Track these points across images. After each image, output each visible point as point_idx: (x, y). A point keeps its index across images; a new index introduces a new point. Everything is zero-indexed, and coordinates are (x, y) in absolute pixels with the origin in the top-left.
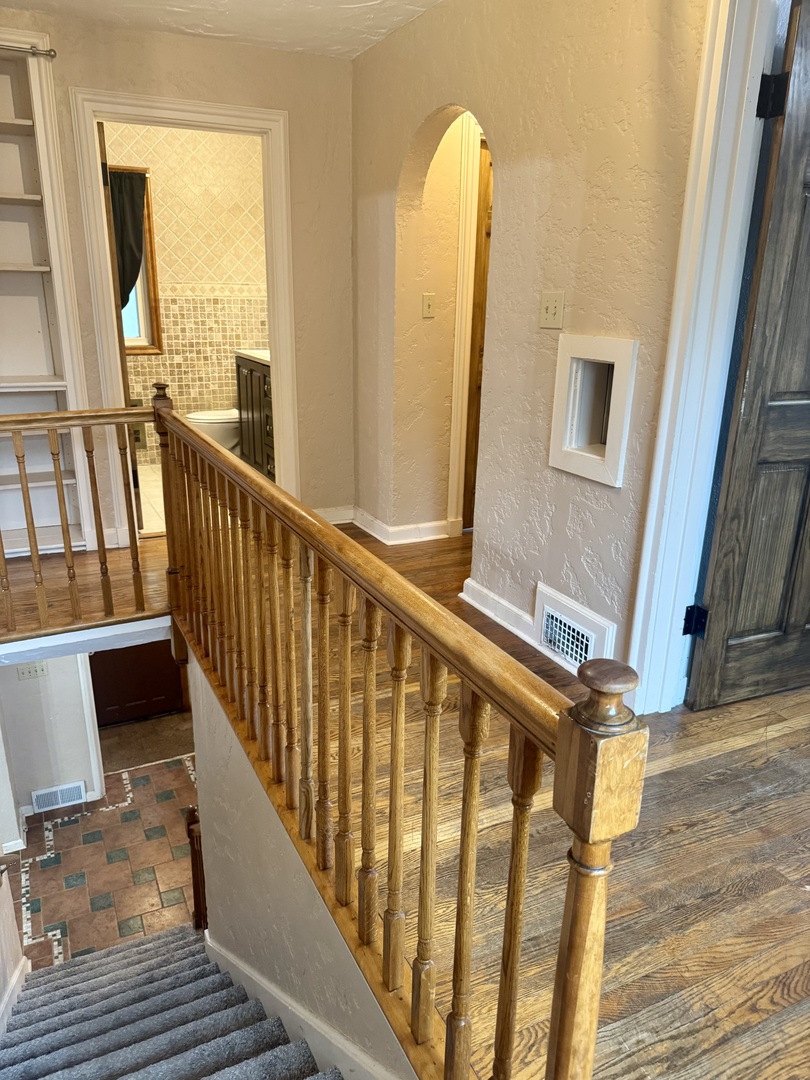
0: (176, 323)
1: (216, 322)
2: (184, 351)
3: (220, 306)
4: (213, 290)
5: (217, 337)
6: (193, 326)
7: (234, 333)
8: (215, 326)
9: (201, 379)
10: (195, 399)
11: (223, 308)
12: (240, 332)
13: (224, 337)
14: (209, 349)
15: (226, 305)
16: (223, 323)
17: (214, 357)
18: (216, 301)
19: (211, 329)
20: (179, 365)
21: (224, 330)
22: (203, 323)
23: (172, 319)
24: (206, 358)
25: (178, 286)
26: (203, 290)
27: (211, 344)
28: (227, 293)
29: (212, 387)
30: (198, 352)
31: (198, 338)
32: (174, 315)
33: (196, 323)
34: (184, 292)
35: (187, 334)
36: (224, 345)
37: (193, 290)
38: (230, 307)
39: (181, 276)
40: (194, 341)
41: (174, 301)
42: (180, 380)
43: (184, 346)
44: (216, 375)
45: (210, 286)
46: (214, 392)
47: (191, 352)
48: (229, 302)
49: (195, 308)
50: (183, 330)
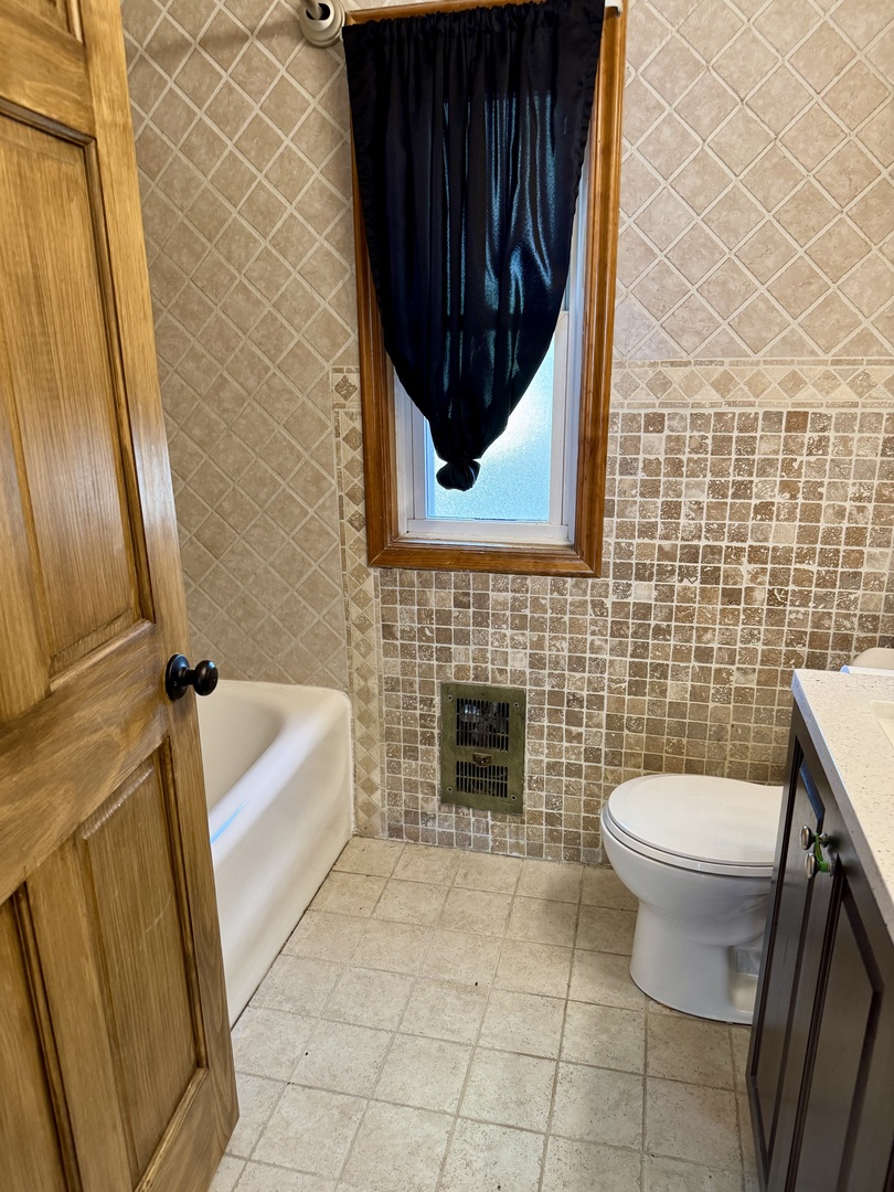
0: (651, 489)
1: (785, 486)
2: (662, 571)
3: (809, 436)
4: (794, 382)
5: (783, 534)
6: (705, 499)
7: (845, 525)
8: (780, 499)
9: (704, 654)
10: (677, 709)
11: (821, 444)
12: (867, 521)
13: (807, 535)
14: (746, 568)
15: (831, 434)
16: (813, 490)
17: (761, 595)
18: (797, 421)
19: (764, 509)
20: (643, 610)
21: (812, 513)
22: (742, 490)
23: (641, 475)
24: (732, 596)
25: (676, 375)
26: (756, 386)
27: (756, 555)
28: (844, 393)
29: (736, 680)
30: (711, 576)
31: (717, 533)
32: (647, 463)
33: (717, 490)
34: (689, 389)
35: (683, 521)
36: (802, 558)
37: (723, 385)
38: (845, 441)
39: (689, 340)
40: (703, 543)
41: (655, 422)
42: (639, 651)
43: (663, 554)
44: (760, 647)
45: (781, 372)
46: (742, 695)
47: (685, 574)
48: (845, 423)
49: (721, 445)
50: (672, 510)
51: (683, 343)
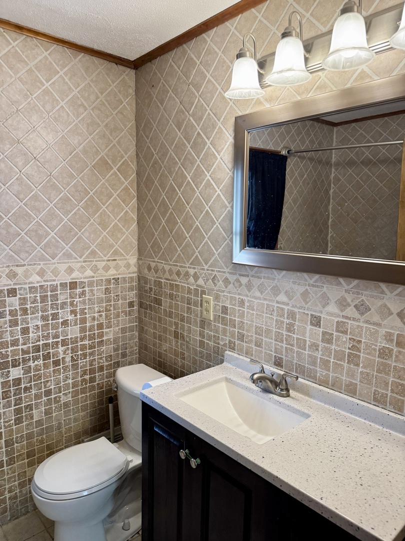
0: (14, 323)
1: (72, 312)
2: (24, 360)
3: (78, 291)
4: (70, 270)
5: (73, 332)
6: (40, 323)
7: (96, 323)
8: (70, 317)
9: (48, 393)
10: (39, 423)
11: (83, 293)
12: (103, 320)
13: (83, 330)
14: (61, 349)
15: (87, 289)
16: (83, 312)
17: (68, 359)
18: (73, 285)
19: (65, 323)
20: (18, 381)
21: (83, 321)
22: (55, 316)
23: (8, 318)
24: (57, 363)
25: (20, 271)
26: (55, 272)
27: (64, 343)
28: (89, 273)
29: (63, 399)
30: (46, 357)
31: (47, 337)
32: (11, 312)
33: (44, 318)
34: (26, 277)
35: (31, 335)
36: (82, 340)
37: (41, 273)
38: (92, 291)
39: (23, 255)
40: (41, 343)
41: (12, 292)
42: (18, 401)
43: (24, 352)
44: (70, 381)
45: (65, 266)
46: (66, 405)
47: (35, 359)
48: (91, 284)
49: (44, 299)
50: (25, 331)
51: (21, 256)
